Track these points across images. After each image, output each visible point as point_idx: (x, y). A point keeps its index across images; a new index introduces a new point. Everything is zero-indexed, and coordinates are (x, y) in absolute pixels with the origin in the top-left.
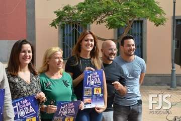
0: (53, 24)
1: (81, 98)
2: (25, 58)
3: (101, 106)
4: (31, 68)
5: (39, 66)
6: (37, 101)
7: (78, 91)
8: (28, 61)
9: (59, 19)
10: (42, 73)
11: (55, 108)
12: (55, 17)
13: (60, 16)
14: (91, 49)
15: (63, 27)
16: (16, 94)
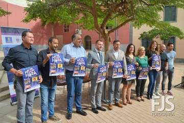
0: (139, 39)
1: (151, 65)
2: (131, 50)
3: (158, 69)
4: (134, 54)
5: (136, 53)
6: (135, 66)
7: (150, 63)
8: (133, 51)
9: (141, 37)
10: (137, 56)
11: (141, 68)
12: (140, 36)
13: (142, 35)
14: (155, 47)
15: (142, 40)
16: (128, 63)
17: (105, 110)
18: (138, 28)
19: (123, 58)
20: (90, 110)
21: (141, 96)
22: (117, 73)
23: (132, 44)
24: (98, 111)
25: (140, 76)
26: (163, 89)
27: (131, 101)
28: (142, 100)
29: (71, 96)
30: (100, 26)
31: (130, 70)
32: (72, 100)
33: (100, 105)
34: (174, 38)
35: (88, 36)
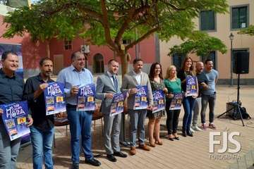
0: (169, 55)
2: (157, 71)
3: (195, 95)
5: (164, 75)
9: (171, 53)
11: (172, 95)
12: (170, 51)
13: (172, 50)
15: (173, 56)
17: (125, 156)
18: (167, 41)
19: (147, 83)
20: (104, 157)
21: (174, 133)
22: (139, 102)
23: (157, 63)
24: (116, 157)
25: (172, 106)
26: (203, 121)
27: (160, 140)
28: (176, 138)
29: (77, 141)
30: (113, 40)
31: (157, 98)
32: (78, 145)
33: (118, 150)
34: (214, 53)
35: (98, 54)
